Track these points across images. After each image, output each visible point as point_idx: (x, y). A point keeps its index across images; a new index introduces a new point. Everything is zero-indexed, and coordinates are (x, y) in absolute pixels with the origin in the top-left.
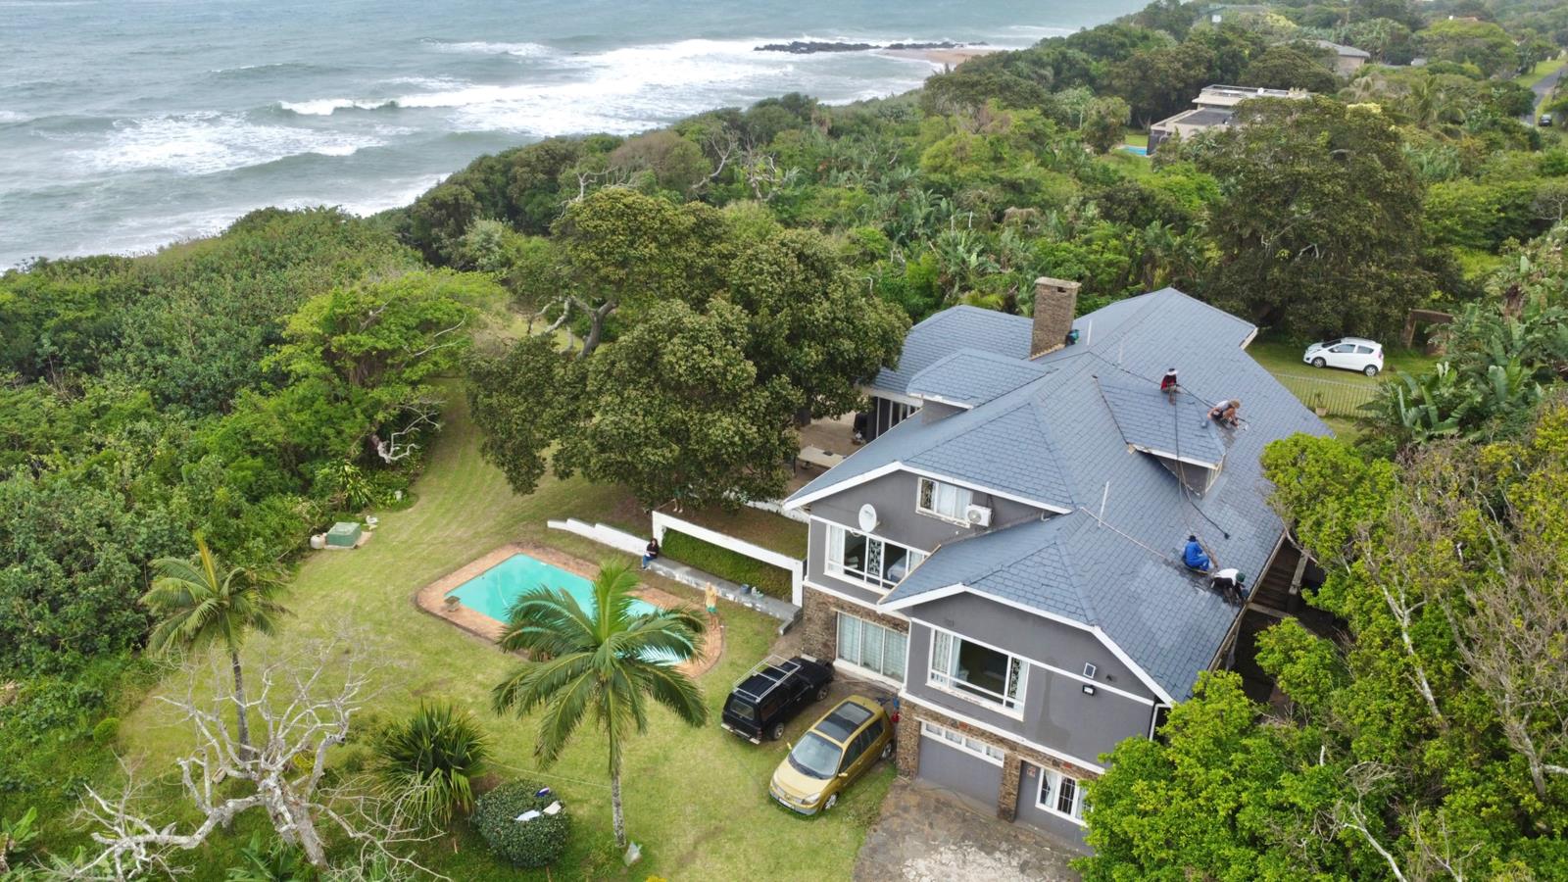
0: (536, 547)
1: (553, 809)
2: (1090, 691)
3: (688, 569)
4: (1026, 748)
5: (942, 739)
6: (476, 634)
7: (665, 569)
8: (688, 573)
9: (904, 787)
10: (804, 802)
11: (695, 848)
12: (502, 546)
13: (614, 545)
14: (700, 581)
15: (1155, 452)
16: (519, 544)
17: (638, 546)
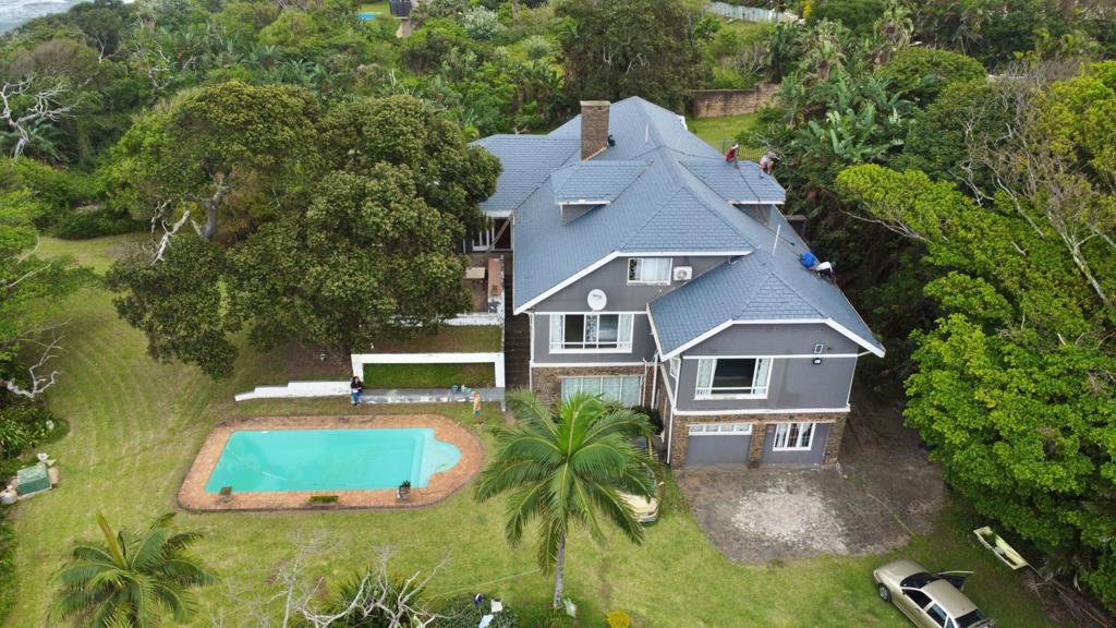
0: (243, 421)
1: (497, 607)
2: (818, 361)
3: (394, 391)
4: (771, 415)
5: (704, 433)
6: (271, 510)
7: (376, 397)
8: (398, 394)
9: (683, 476)
10: (650, 514)
11: (604, 581)
12: (210, 432)
13: (310, 395)
14: (413, 397)
15: (744, 202)
16: (224, 424)
17: (342, 388)
